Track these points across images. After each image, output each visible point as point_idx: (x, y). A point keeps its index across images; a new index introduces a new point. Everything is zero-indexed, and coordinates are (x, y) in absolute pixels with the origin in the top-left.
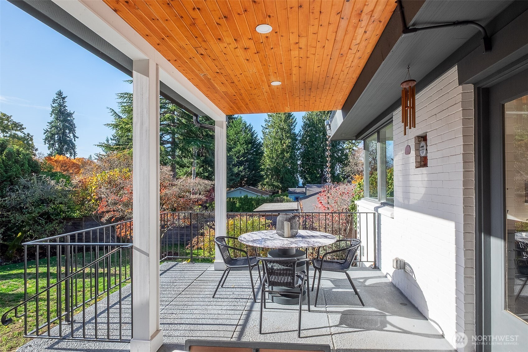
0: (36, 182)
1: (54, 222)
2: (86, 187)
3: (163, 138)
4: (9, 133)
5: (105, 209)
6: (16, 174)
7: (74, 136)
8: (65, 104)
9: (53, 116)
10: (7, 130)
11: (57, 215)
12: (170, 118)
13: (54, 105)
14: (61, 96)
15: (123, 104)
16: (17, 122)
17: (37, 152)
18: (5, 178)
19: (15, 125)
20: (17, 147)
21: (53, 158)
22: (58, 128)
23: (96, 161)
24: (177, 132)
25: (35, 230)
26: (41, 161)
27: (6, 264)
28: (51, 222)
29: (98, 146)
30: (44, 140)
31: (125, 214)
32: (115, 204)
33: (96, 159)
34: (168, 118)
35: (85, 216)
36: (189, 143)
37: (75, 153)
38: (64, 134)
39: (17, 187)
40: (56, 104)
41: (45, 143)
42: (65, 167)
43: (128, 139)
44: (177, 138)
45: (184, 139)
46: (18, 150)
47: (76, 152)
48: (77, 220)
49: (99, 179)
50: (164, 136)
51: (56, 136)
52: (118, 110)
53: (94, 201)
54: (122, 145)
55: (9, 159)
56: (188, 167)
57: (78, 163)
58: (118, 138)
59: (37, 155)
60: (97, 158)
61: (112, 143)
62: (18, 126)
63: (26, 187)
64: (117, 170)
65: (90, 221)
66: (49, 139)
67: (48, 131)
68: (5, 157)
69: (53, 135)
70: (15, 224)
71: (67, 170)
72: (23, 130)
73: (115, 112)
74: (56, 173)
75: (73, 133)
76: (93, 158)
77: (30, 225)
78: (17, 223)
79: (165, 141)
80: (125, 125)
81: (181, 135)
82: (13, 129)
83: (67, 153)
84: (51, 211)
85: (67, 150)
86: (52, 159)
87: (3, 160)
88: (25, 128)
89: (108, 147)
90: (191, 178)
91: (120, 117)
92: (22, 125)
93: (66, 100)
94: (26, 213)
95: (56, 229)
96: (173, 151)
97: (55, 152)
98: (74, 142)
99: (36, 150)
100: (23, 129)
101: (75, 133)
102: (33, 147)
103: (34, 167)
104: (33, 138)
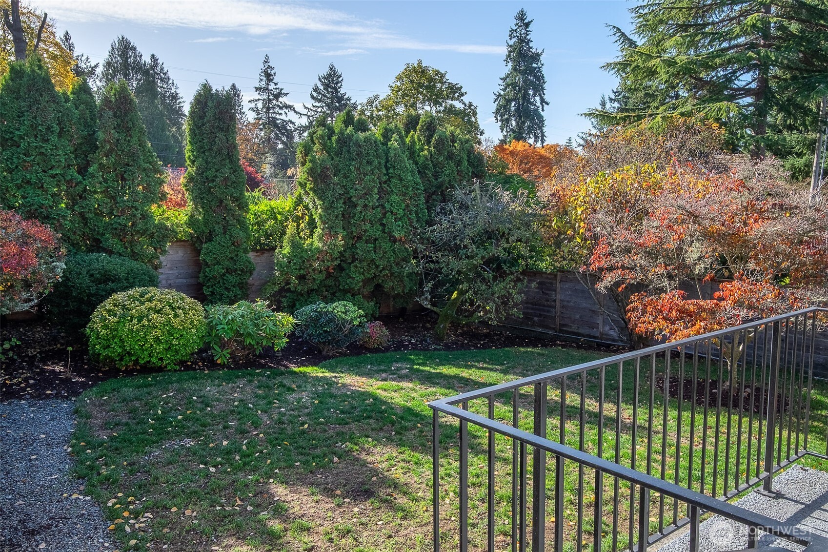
0: (479, 197)
1: (508, 279)
2: (564, 208)
3: (736, 82)
4: (444, 105)
5: (604, 264)
6: (450, 180)
7: (543, 101)
8: (528, 37)
9: (510, 64)
10: (440, 100)
11: (513, 265)
12: (759, 24)
13: (511, 42)
14: (524, 20)
15: (641, 11)
16: (454, 83)
17: (482, 138)
18: (434, 189)
19: (452, 89)
20: (452, 128)
21: (506, 147)
22: (515, 87)
23: (579, 149)
24: (776, 61)
25: (478, 290)
26: (489, 154)
27: (435, 349)
28: (503, 278)
29: (586, 115)
30: (495, 115)
31: (650, 276)
32: (628, 251)
33: (580, 145)
34: (754, 26)
35: (562, 270)
36: (810, 88)
37: (543, 136)
38: (525, 97)
39: (450, 205)
40: (514, 40)
41: (496, 119)
42: (526, 164)
43: (647, 95)
44: (775, 77)
45: (794, 78)
46: (453, 135)
47: (545, 134)
48: (547, 278)
49: (591, 189)
50: (737, 77)
51: (513, 104)
52: (629, 29)
53: (580, 241)
54: (633, 110)
55: (440, 152)
56: (800, 155)
57: (547, 155)
58: (624, 96)
59: (484, 143)
60: (582, 142)
61: (612, 107)
62: (455, 91)
63: (464, 207)
64: (629, 170)
65: (571, 281)
66: (502, 112)
67: (500, 95)
68: (434, 147)
69: (509, 101)
70: (447, 276)
71: (529, 170)
72: (462, 98)
73: (623, 34)
74: (512, 176)
75: (540, 95)
76: (574, 145)
77: (469, 281)
78: (451, 274)
79: (739, 89)
80: (644, 61)
81: (788, 68)
82: (448, 98)
83: (530, 137)
84: (503, 255)
85: (530, 130)
86: (505, 150)
87: (431, 155)
88: (466, 93)
89: (603, 117)
90: (809, 184)
91: (632, 43)
92: (461, 87)
93: (530, 28)
94: (464, 257)
95: (511, 294)
96: (761, 112)
97: (510, 135)
98: (542, 113)
99: (482, 133)
100: (463, 95)
101: (544, 94)
102: (477, 128)
103: (478, 166)
104: (478, 110)
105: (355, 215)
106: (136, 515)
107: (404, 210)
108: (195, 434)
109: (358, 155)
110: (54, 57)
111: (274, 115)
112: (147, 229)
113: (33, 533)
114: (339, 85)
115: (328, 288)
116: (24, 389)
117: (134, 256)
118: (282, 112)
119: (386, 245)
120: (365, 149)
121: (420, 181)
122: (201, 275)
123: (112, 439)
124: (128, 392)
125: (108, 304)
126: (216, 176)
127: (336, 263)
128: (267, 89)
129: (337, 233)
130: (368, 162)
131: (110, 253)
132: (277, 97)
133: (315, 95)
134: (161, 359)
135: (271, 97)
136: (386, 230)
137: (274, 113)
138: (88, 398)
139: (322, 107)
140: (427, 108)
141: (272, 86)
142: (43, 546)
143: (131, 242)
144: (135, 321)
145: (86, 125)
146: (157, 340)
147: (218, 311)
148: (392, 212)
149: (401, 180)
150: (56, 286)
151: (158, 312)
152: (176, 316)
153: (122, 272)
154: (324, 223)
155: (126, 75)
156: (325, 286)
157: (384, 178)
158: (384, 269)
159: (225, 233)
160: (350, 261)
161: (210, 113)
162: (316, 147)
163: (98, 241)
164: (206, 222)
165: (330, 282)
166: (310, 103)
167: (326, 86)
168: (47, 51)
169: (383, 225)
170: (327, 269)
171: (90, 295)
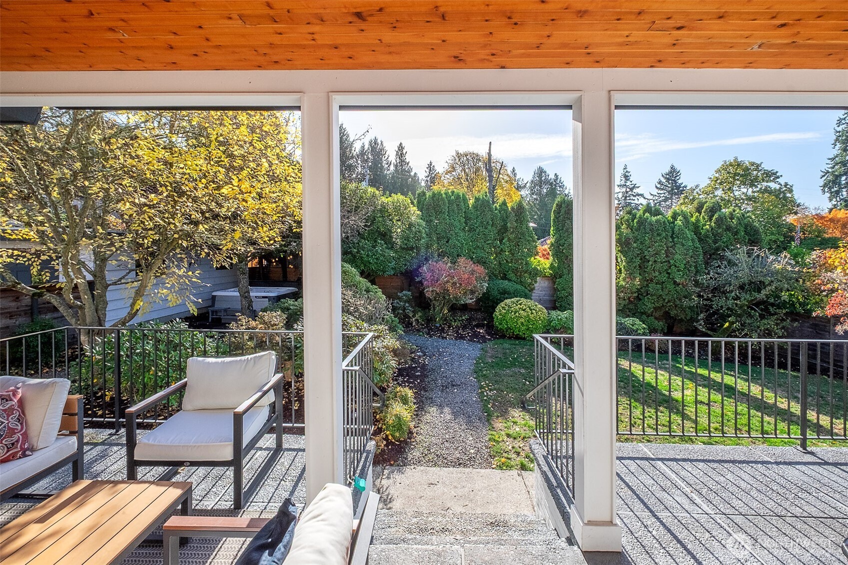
1: (773, 317)
4: (759, 186)
9: (838, 145)
10: (756, 183)
13: (839, 129)
16: (770, 169)
19: (767, 174)
22: (846, 164)
30: (822, 188)
39: (719, 263)
40: (844, 126)
41: (824, 192)
48: (821, 321)
51: (843, 178)
55: (719, 226)
62: (771, 175)
66: (831, 184)
67: (828, 172)
68: (715, 223)
69: (838, 177)
70: (718, 310)
72: (778, 180)
78: (721, 309)
82: (763, 180)
86: (823, 218)
87: (712, 228)
88: (781, 176)
92: (777, 172)
97: (841, 204)
99: (798, 205)
100: (778, 177)
102: (793, 201)
103: (754, 235)
104: (794, 189)
105: (648, 267)
106: (490, 390)
107: (685, 265)
108: (526, 368)
109: (651, 230)
110: (507, 182)
111: (629, 201)
112: (528, 270)
113: (454, 386)
114: (678, 178)
115: (630, 311)
116: (467, 337)
117: (521, 283)
118: (636, 198)
119: (671, 286)
120: (656, 227)
121: (699, 246)
122: (555, 295)
123: (492, 362)
124: (506, 346)
125: (502, 304)
126: (565, 244)
127: (636, 295)
128: (625, 185)
129: (635, 278)
130: (658, 234)
131: (510, 280)
132: (631, 189)
133: (659, 186)
134: (524, 334)
135: (628, 190)
136: (671, 277)
137: (630, 199)
138: (489, 345)
139: (665, 193)
140: (745, 190)
141: (628, 183)
142: (456, 390)
143: (520, 276)
144: (513, 313)
145: (504, 220)
146: (522, 323)
147: (554, 313)
148: (675, 266)
149: (683, 245)
150: (484, 294)
151: (524, 310)
152: (532, 313)
153: (512, 290)
154: (626, 270)
155: (540, 187)
156: (628, 309)
157: (670, 244)
158: (669, 301)
159: (569, 274)
160: (644, 295)
161: (563, 211)
162: (624, 226)
163: (505, 275)
164: (559, 268)
165: (631, 306)
166: (655, 192)
167: (668, 180)
168: (503, 179)
169: (669, 273)
170: (629, 298)
171: (497, 299)
